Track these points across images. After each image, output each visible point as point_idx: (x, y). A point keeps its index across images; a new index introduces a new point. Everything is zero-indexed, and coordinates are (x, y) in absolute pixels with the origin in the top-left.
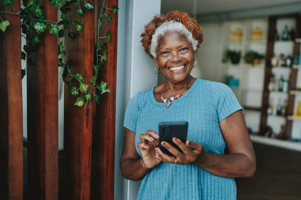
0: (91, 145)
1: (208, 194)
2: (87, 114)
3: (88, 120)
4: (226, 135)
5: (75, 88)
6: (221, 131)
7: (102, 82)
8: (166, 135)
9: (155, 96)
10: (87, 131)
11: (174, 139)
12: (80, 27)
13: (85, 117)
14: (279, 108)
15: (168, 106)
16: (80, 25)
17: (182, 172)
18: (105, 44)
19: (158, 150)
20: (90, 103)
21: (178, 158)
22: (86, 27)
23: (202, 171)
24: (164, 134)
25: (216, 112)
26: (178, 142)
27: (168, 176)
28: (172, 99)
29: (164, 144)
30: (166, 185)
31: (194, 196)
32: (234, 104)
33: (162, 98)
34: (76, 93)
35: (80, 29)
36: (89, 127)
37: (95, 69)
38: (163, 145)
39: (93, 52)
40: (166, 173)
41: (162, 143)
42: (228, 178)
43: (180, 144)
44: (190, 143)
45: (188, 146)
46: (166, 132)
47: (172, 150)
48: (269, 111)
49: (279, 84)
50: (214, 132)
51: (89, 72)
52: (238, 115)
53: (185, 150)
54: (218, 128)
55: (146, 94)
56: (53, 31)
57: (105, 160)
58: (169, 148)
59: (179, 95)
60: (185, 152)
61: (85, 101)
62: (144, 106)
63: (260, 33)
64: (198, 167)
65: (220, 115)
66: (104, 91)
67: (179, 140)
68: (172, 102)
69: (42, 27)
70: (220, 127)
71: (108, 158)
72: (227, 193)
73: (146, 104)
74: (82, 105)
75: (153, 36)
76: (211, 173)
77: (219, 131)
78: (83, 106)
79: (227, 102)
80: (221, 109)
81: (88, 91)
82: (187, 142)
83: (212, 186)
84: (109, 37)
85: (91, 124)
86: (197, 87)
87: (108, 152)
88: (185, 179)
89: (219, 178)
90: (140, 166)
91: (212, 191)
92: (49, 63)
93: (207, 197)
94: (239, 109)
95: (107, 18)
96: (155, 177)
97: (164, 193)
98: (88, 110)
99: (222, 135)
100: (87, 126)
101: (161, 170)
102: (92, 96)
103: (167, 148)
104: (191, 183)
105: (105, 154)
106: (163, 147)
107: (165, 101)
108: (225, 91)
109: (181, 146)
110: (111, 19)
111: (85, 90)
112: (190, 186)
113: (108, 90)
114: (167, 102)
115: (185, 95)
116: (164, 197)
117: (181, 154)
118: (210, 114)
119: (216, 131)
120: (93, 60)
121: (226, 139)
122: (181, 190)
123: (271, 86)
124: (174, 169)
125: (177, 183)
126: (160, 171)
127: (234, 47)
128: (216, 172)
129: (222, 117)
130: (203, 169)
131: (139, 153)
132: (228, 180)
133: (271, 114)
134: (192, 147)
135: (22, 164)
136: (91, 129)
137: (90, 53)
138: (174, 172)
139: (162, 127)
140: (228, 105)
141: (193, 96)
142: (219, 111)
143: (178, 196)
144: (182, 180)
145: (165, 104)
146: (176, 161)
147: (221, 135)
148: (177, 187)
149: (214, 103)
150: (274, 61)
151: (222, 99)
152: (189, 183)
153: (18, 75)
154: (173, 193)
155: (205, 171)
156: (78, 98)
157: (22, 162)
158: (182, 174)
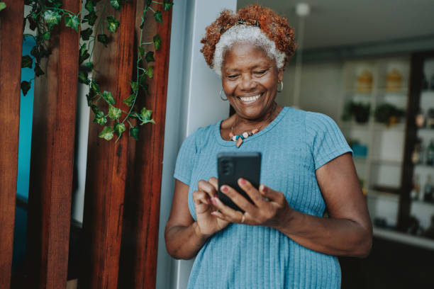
0: (122, 202)
1: (294, 277)
2: (119, 154)
3: (119, 163)
4: (326, 190)
5: (102, 113)
6: (318, 185)
7: (144, 108)
8: (227, 174)
9: (221, 133)
10: (116, 180)
11: (240, 182)
12: (114, 25)
13: (116, 158)
14: (428, 191)
15: (238, 145)
16: (114, 22)
17: (254, 241)
18: (151, 54)
19: (215, 201)
20: (125, 139)
21: (247, 214)
22: (123, 26)
23: (286, 240)
24: (225, 172)
25: (310, 155)
26: (247, 187)
27: (233, 247)
28: (245, 135)
29: (226, 189)
30: (229, 263)
31: (271, 279)
32: (339, 144)
33: (231, 135)
34: (103, 120)
35: (115, 28)
36: (121, 174)
37: (133, 87)
38: (223, 192)
39: (131, 63)
40: (232, 243)
41: (223, 188)
42: (327, 254)
43: (249, 189)
44: (266, 189)
45: (263, 193)
46: (228, 169)
47: (237, 199)
48: (413, 194)
49: (428, 154)
50: (306, 183)
51: (124, 91)
52: (345, 160)
53: (257, 199)
54: (314, 179)
55: (209, 131)
56: (71, 24)
57: (145, 227)
58: (233, 196)
59: (257, 130)
60: (258, 203)
61: (116, 133)
62: (205, 145)
63: (398, 79)
64: (280, 233)
65: (318, 159)
66: (145, 121)
67: (248, 183)
68: (245, 140)
69: (55, 18)
70: (316, 177)
71: (148, 225)
72: (324, 278)
73: (208, 145)
74: (110, 138)
75: (217, 46)
76: (300, 245)
77: (315, 184)
78: (113, 140)
79: (329, 140)
80: (318, 151)
81: (121, 119)
82: (262, 188)
83: (302, 265)
84: (157, 43)
85: (123, 169)
86: (284, 119)
87: (150, 214)
88: (259, 254)
89: (312, 253)
90: (193, 233)
91: (301, 273)
92: (64, 71)
93: (293, 281)
94: (346, 151)
95: (155, 15)
96: (215, 249)
97: (226, 274)
98: (120, 147)
99: (320, 189)
100: (118, 171)
101: (224, 238)
102: (127, 127)
103: (230, 196)
104: (268, 260)
105: (145, 218)
106: (224, 195)
107: (234, 138)
108: (326, 124)
109: (251, 193)
110: (161, 17)
111: (117, 116)
112: (266, 264)
113: (152, 121)
114: (237, 139)
115: (266, 130)
116: (225, 280)
117: (253, 206)
118: (301, 157)
119: (311, 182)
120: (131, 74)
121: (326, 196)
122: (251, 269)
123: (415, 157)
124: (242, 237)
125: (246, 259)
126: (223, 241)
127: (360, 98)
128: (309, 244)
129: (320, 162)
130: (289, 239)
131: (193, 215)
132: (327, 258)
133: (416, 199)
134: (269, 196)
135: (14, 218)
136: (124, 178)
137: (127, 63)
138: (242, 242)
139: (222, 160)
140: (330, 144)
141: (278, 131)
142: (315, 153)
143: (247, 279)
144: (254, 254)
145: (234, 143)
146: (244, 218)
147: (318, 190)
148: (246, 265)
149: (308, 141)
150: (420, 120)
151: (321, 136)
152: (265, 260)
153: (15, 83)
154: (240, 275)
155: (291, 242)
156: (106, 128)
157: (14, 214)
158: (254, 246)
